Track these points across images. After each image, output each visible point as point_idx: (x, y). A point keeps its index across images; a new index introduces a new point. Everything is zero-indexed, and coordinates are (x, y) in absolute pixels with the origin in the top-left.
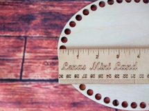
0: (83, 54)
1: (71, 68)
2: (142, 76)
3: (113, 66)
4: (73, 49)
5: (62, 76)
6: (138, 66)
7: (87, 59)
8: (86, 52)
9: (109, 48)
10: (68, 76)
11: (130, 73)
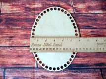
0: (40, 40)
1: (35, 45)
2: (64, 49)
3: (52, 45)
4: (36, 37)
5: (31, 49)
6: (62, 44)
7: (42, 42)
8: (41, 39)
9: (51, 37)
10: (33, 49)
11: (59, 47)
